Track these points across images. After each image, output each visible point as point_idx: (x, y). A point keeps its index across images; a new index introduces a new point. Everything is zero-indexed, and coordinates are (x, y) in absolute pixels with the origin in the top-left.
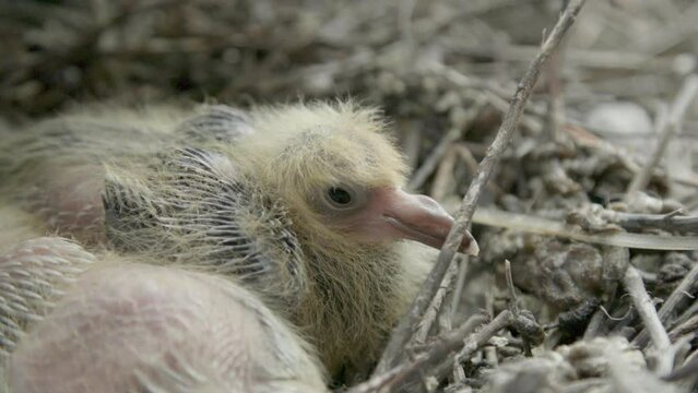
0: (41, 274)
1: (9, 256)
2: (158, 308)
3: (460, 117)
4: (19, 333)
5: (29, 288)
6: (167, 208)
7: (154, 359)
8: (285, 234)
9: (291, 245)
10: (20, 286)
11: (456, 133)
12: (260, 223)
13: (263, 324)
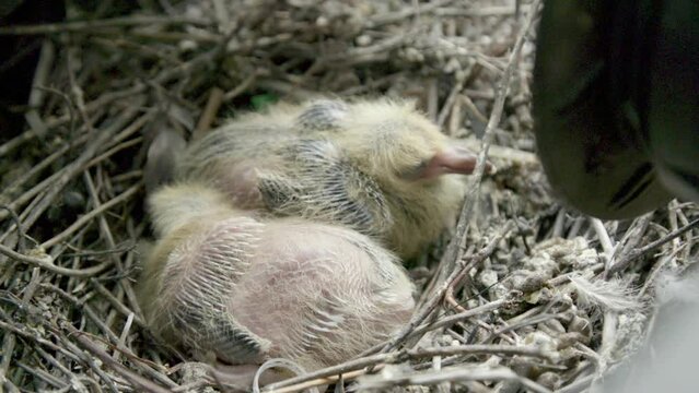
0: (236, 245)
1: (214, 235)
2: (312, 262)
3: (461, 75)
4: (231, 284)
5: (232, 256)
6: (304, 190)
7: (317, 295)
8: (376, 195)
9: (380, 201)
10: (226, 255)
11: (459, 87)
12: (360, 190)
13: (371, 255)
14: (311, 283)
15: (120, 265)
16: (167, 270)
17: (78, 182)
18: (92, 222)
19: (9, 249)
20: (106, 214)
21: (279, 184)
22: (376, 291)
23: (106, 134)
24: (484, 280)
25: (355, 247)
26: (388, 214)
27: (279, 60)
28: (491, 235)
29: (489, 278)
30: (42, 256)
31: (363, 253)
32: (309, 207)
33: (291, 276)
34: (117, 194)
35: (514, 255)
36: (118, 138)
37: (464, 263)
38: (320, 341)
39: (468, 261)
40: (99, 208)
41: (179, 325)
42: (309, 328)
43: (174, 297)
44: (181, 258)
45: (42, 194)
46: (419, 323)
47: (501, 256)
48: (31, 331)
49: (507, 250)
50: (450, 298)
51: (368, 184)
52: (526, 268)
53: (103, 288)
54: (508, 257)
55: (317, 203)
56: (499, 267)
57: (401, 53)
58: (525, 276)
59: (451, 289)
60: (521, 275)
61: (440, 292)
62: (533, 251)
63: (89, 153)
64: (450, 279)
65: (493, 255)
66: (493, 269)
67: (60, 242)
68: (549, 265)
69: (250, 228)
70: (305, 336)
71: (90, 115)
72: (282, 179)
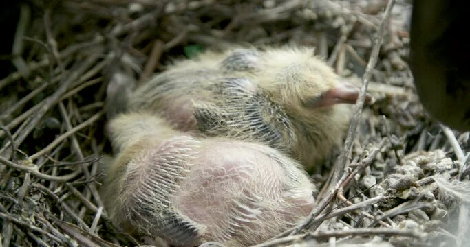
0: (180, 157)
1: (163, 149)
2: (235, 169)
3: (346, 29)
4: (176, 186)
5: (177, 165)
6: (229, 116)
7: (239, 194)
8: (285, 120)
9: (287, 125)
10: (172, 164)
11: (344, 38)
12: (272, 116)
13: (280, 163)
14: (235, 184)
15: (88, 173)
16: (126, 175)
17: (55, 111)
18: (66, 141)
19: (6, 159)
20: (76, 134)
21: (210, 112)
22: (286, 189)
23: (75, 75)
24: (366, 183)
25: (267, 157)
26: (293, 134)
27: (205, 19)
28: (371, 149)
29: (370, 181)
30: (30, 166)
31: (274, 161)
32: (234, 130)
33: (220, 179)
34: (84, 120)
35: (388, 164)
36: (84, 78)
37: (351, 169)
38: (242, 229)
39: (354, 167)
40: (71, 131)
41: (135, 217)
42: (234, 219)
43: (131, 196)
44: (138, 166)
45: (29, 119)
46: (318, 214)
47: (378, 165)
48: (25, 221)
49: (383, 161)
50: (341, 196)
51: (278, 111)
52: (399, 172)
53: (75, 191)
54: (383, 165)
55: (239, 126)
56: (377, 173)
57: (299, 13)
58: (398, 178)
59: (341, 188)
60: (395, 177)
61: (333, 191)
62: (403, 161)
63: (63, 89)
64: (340, 181)
65: (372, 164)
66: (373, 175)
67: (43, 155)
68: (416, 170)
69: (190, 144)
70: (231, 226)
71: (63, 60)
72: (212, 107)
